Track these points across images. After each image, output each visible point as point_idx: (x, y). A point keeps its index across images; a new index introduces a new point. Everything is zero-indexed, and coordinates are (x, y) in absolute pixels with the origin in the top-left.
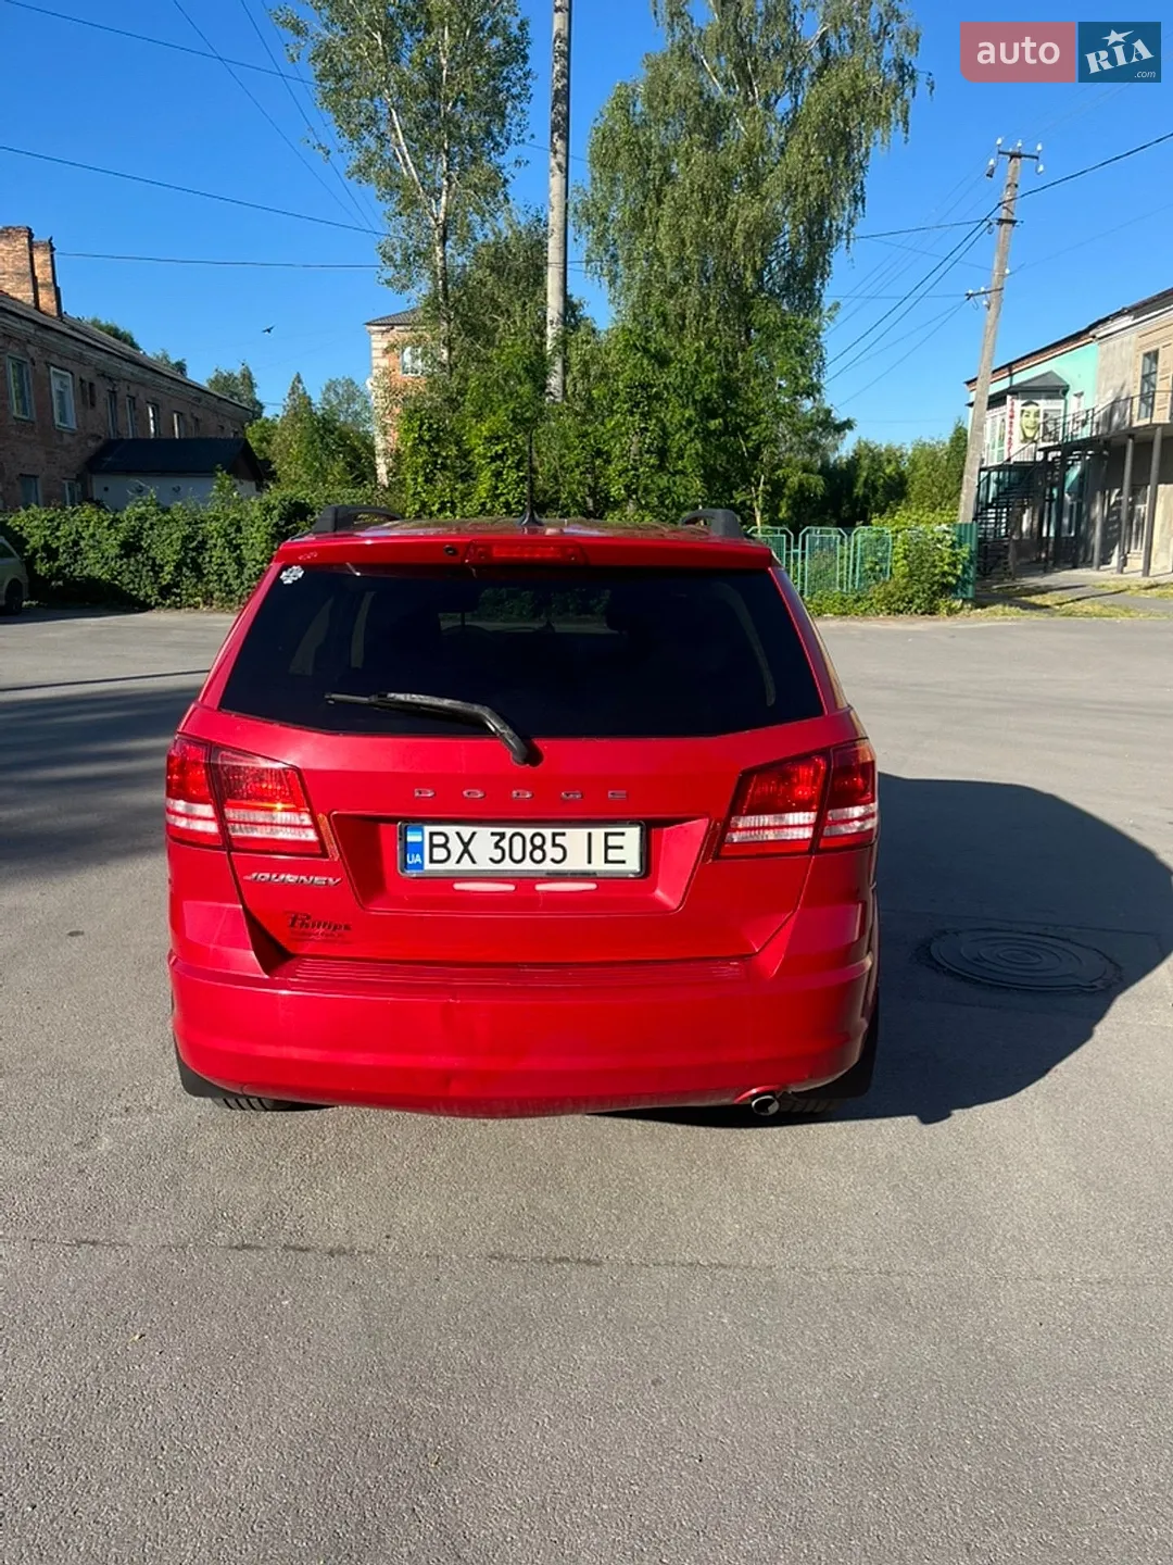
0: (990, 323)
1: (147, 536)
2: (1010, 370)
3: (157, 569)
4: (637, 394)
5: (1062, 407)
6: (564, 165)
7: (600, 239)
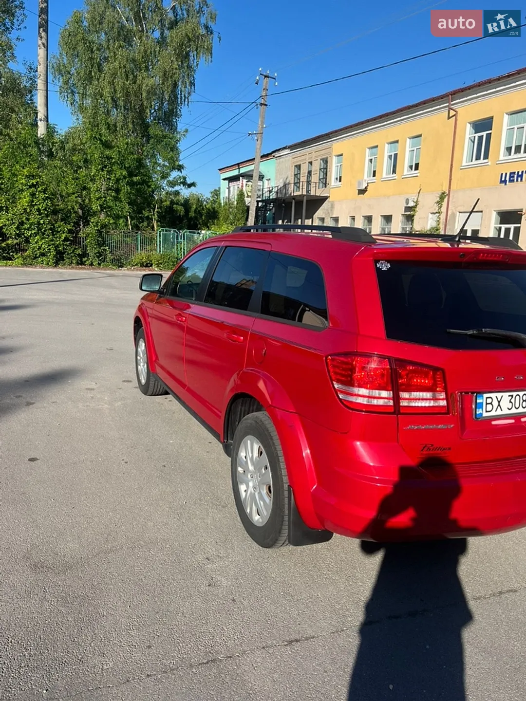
0: (258, 147)
2: (239, 166)
4: (105, 161)
5: (261, 184)
6: (46, 44)
7: (66, 83)
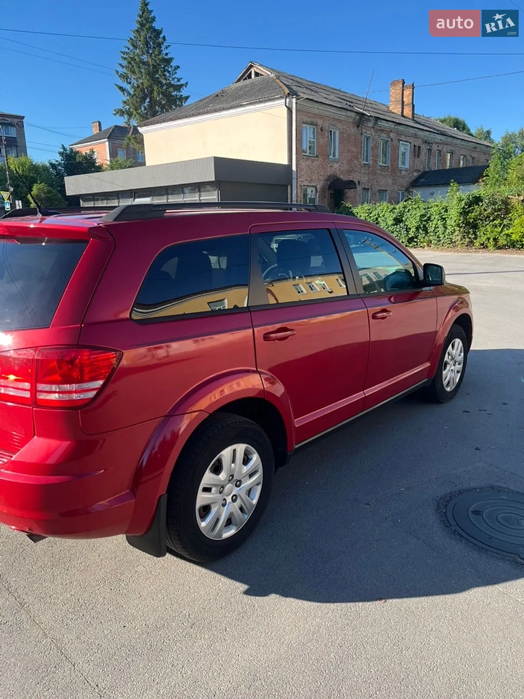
1: (406, 215)
3: (408, 230)
